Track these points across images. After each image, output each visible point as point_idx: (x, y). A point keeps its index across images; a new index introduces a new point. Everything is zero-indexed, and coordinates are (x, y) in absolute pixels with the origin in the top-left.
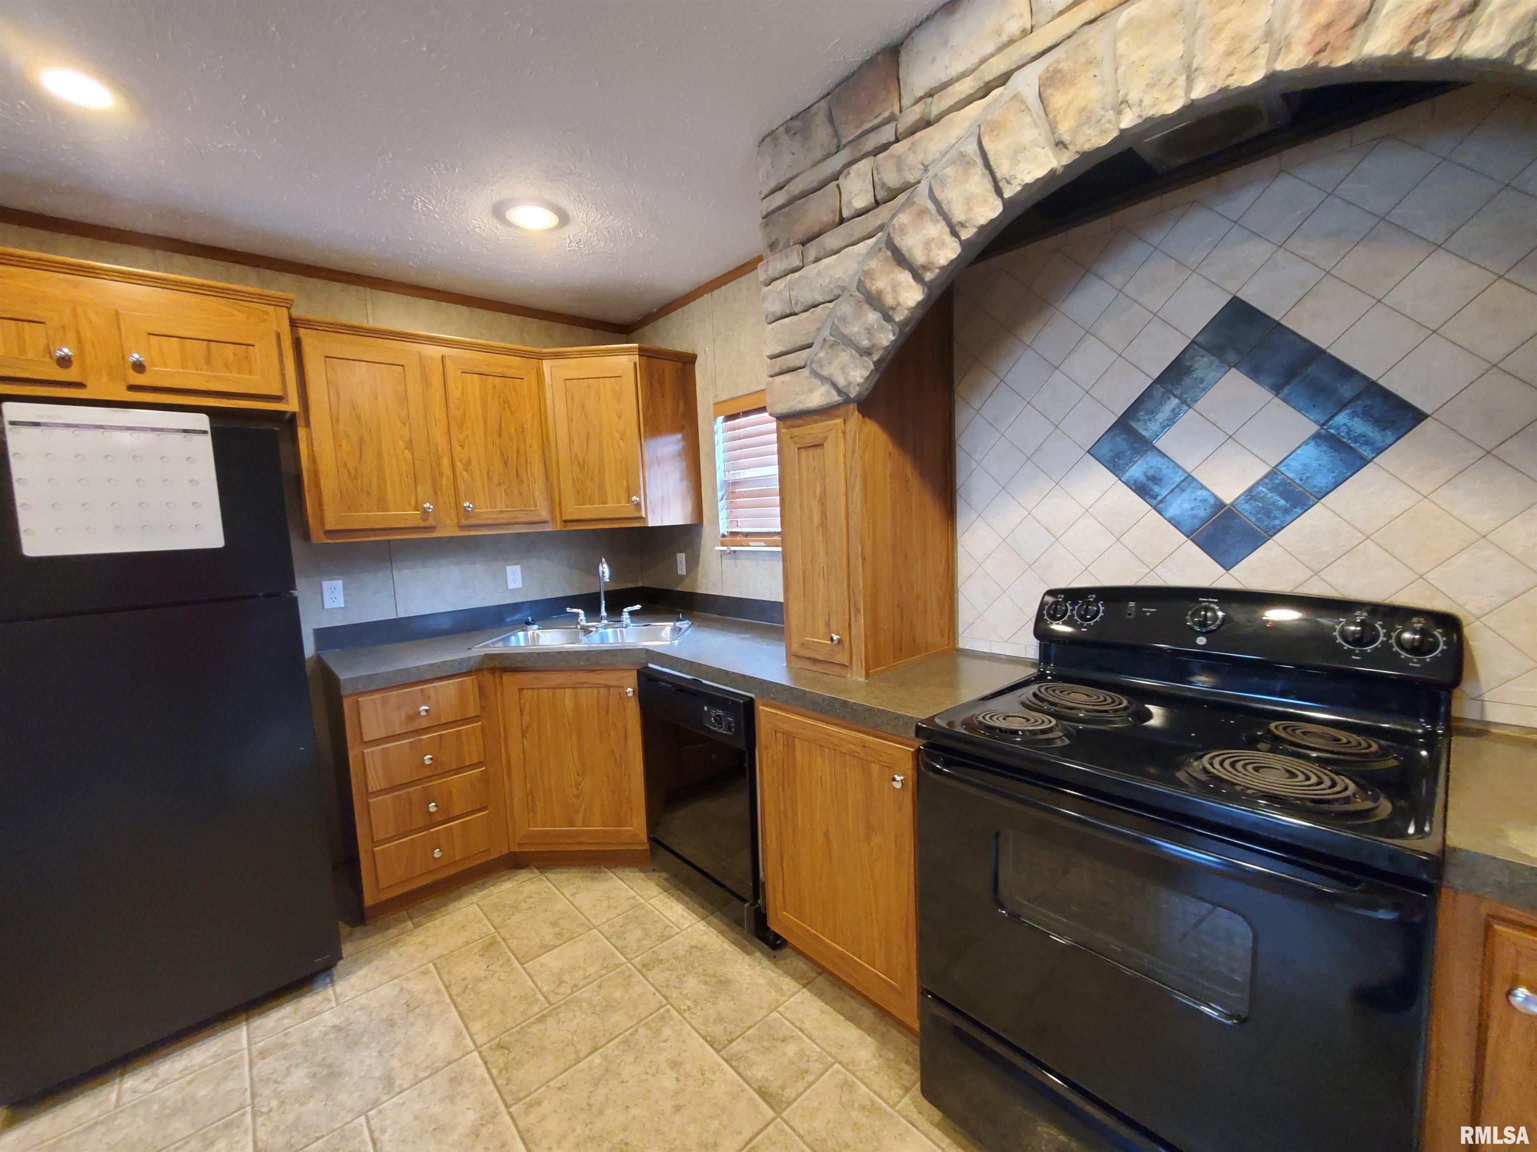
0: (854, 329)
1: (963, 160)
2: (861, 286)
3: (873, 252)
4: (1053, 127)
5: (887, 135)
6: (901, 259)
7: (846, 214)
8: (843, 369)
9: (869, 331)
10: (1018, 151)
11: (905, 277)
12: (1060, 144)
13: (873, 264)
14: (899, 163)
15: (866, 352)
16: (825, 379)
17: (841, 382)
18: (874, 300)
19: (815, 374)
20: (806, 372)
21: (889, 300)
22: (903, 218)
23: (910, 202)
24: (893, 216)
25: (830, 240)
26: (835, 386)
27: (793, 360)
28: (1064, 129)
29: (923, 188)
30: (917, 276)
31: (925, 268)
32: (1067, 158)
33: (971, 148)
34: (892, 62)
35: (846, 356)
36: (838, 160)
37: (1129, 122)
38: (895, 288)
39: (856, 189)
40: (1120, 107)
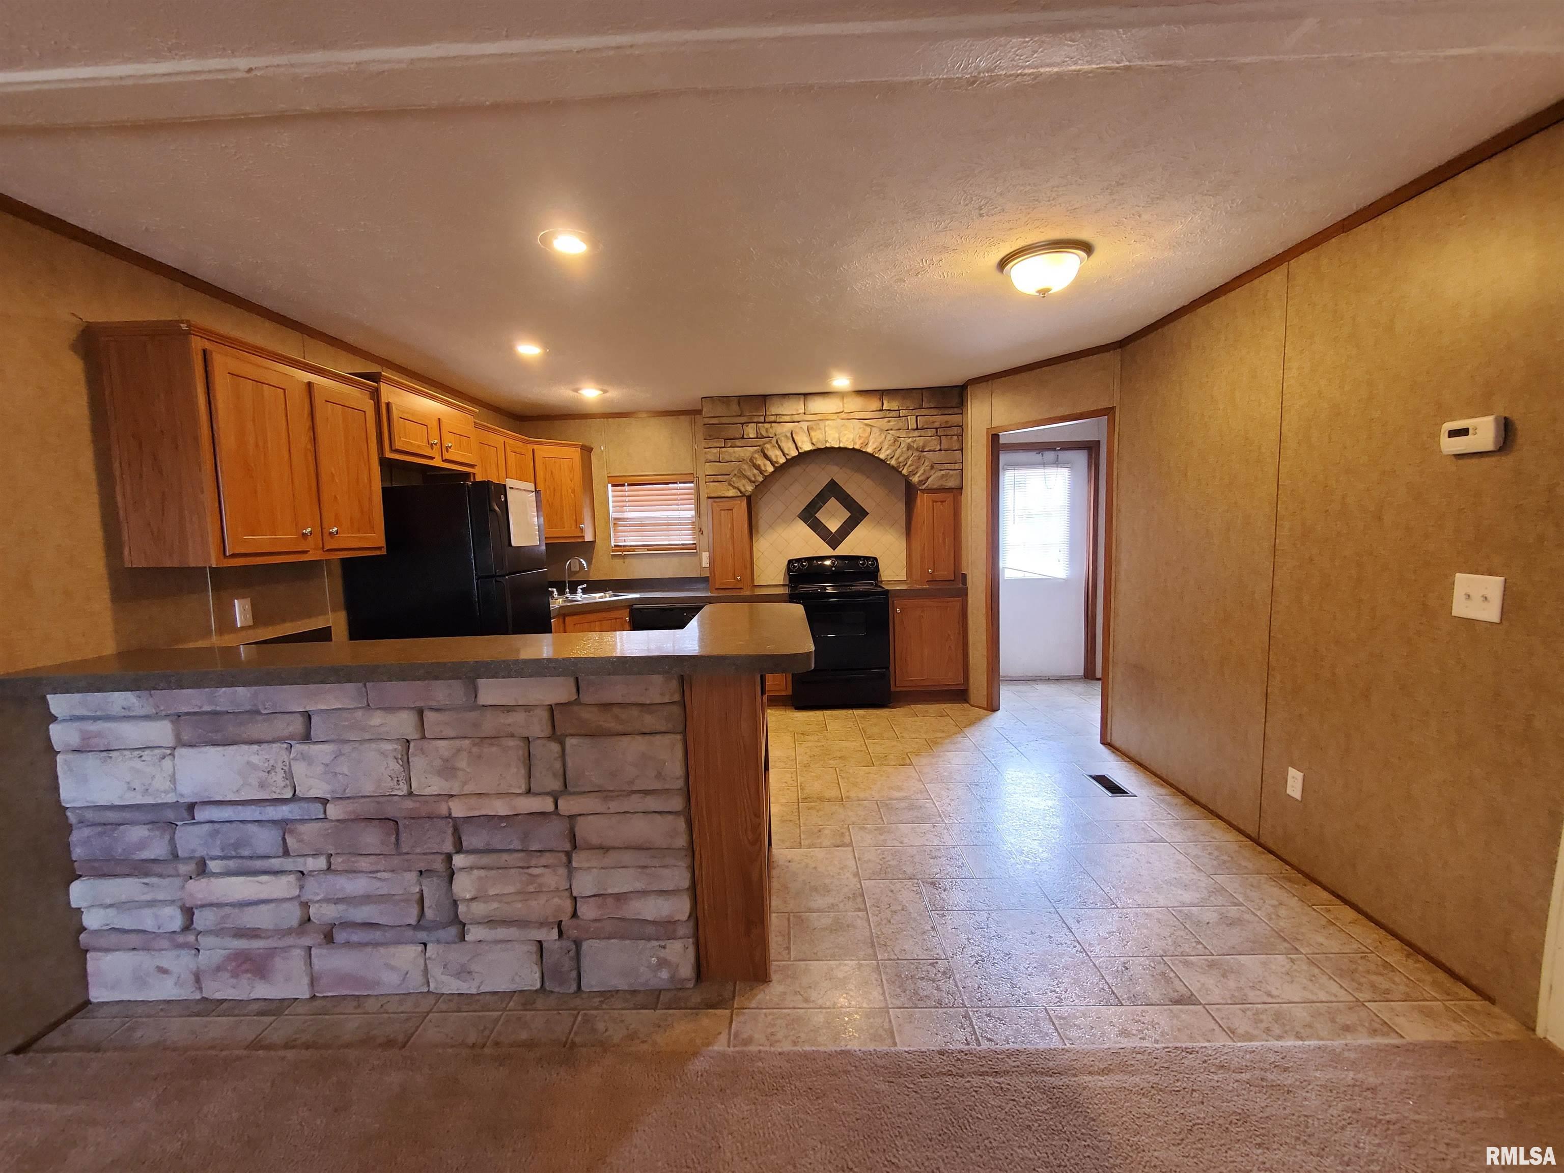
0: (748, 473)
1: (786, 436)
2: (751, 460)
3: (756, 452)
4: (811, 440)
5: (762, 419)
6: (766, 457)
7: (745, 437)
8: (744, 486)
9: (754, 476)
10: (803, 442)
11: (768, 463)
12: (813, 444)
13: (756, 456)
14: (767, 430)
15: (754, 482)
16: (734, 487)
17: (743, 489)
18: (758, 467)
19: (730, 485)
20: (726, 483)
21: (763, 468)
22: (768, 446)
23: (770, 442)
24: (764, 444)
25: (738, 443)
26: (739, 490)
27: (720, 478)
28: (814, 441)
29: (774, 439)
30: (772, 463)
31: (777, 462)
32: (814, 448)
33: (789, 435)
34: (763, 399)
35: (744, 481)
36: (743, 420)
37: (828, 445)
38: (765, 465)
39: (751, 431)
40: (826, 441)
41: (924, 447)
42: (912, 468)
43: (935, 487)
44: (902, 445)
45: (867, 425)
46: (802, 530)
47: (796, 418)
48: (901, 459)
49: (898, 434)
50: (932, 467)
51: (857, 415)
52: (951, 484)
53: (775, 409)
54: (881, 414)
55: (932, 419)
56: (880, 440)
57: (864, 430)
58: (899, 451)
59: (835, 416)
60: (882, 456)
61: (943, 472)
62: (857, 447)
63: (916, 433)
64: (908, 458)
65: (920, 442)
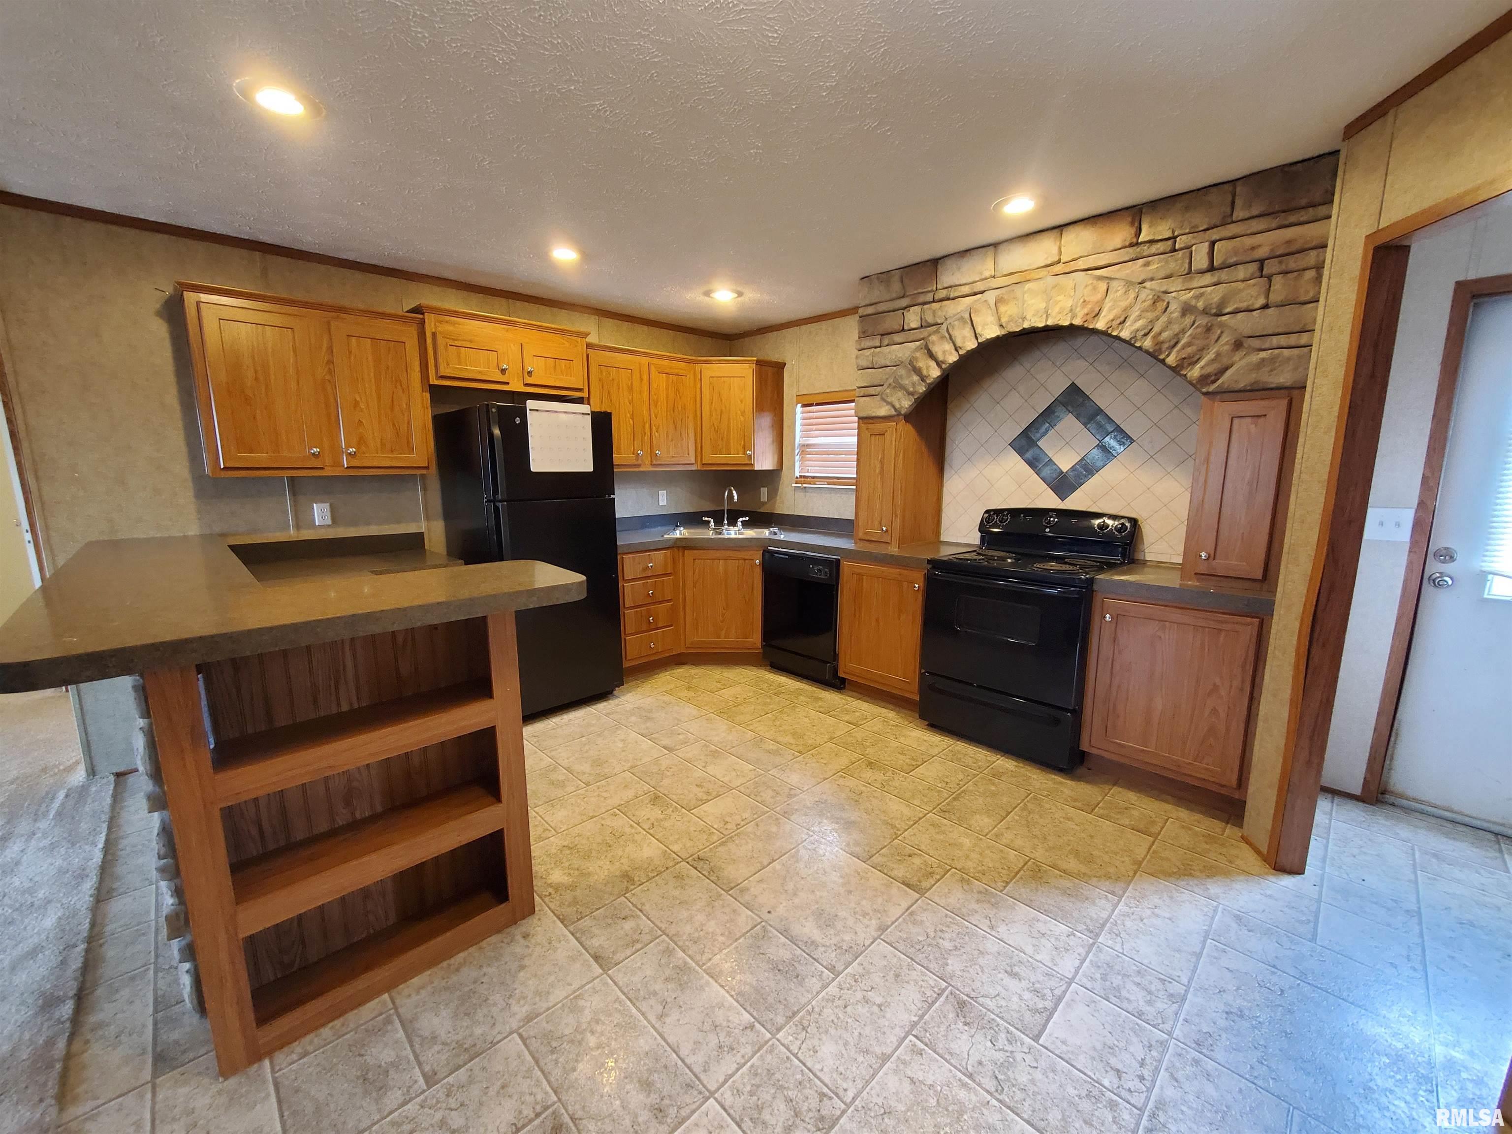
0: (906, 382)
1: (962, 319)
2: (911, 363)
3: (918, 349)
4: (999, 319)
5: (929, 297)
6: (931, 355)
7: (906, 328)
8: (898, 399)
9: (914, 385)
10: (985, 325)
11: (933, 364)
12: (1001, 326)
13: (918, 354)
14: (934, 313)
15: (912, 394)
16: (888, 403)
17: (897, 406)
18: (918, 371)
19: (883, 400)
20: (878, 398)
21: (925, 373)
22: (934, 338)
23: (937, 332)
24: (930, 335)
25: (897, 338)
26: (894, 407)
27: (872, 391)
28: (1003, 321)
29: (944, 327)
30: (939, 364)
31: (943, 362)
32: (1004, 332)
33: (967, 316)
34: (933, 265)
35: (900, 394)
36: (904, 302)
37: (1026, 325)
38: (928, 368)
39: (912, 319)
40: (1024, 319)
41: (1223, 303)
42: (1189, 350)
43: (1241, 385)
44: (1172, 307)
45: (1100, 278)
46: (1015, 463)
47: (979, 287)
48: (1165, 335)
49: (1165, 285)
50: (1238, 345)
51: (1082, 264)
52: (1284, 378)
53: (949, 276)
54: (1131, 252)
55: (1249, 241)
56: (1124, 304)
57: (1095, 288)
58: (1164, 319)
59: (1043, 273)
60: (1125, 334)
61: (1263, 355)
62: (1077, 322)
63: (1208, 278)
64: (1183, 331)
65: (1215, 295)
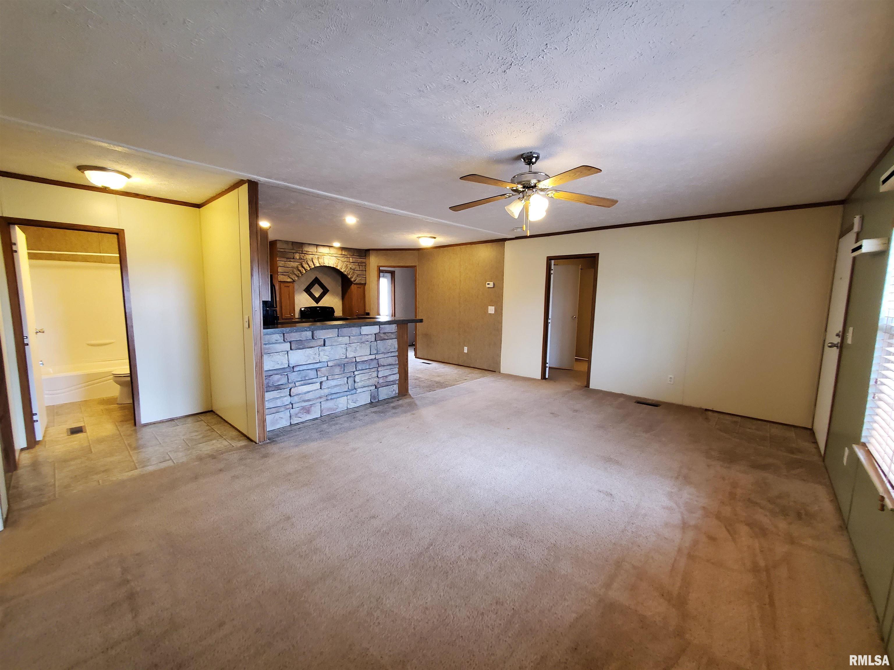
0: (296, 273)
1: (310, 260)
2: (297, 267)
3: (299, 265)
5: (301, 252)
6: (303, 267)
7: (295, 258)
8: (294, 278)
9: (298, 274)
10: (316, 263)
11: (303, 269)
12: (320, 264)
13: (299, 266)
14: (303, 257)
16: (290, 278)
17: (294, 279)
18: (300, 271)
20: (287, 276)
23: (304, 261)
24: (302, 262)
25: (292, 260)
26: (292, 279)
27: (285, 274)
28: (320, 263)
29: (306, 260)
30: (305, 269)
31: (307, 269)
33: (311, 259)
34: (301, 245)
35: (294, 276)
36: (294, 251)
37: (325, 265)
38: (302, 270)
39: (297, 256)
40: (324, 263)
41: (355, 268)
42: (352, 276)
43: (358, 283)
44: (349, 267)
45: (338, 259)
46: (305, 296)
47: (314, 253)
48: (348, 272)
49: (347, 263)
50: (357, 276)
51: (335, 255)
52: (363, 282)
53: (306, 249)
54: (342, 256)
55: (358, 259)
56: (341, 265)
57: (337, 261)
58: (347, 269)
59: (327, 255)
60: (342, 271)
61: (361, 278)
62: (334, 267)
63: (352, 264)
64: (350, 272)
65: (354, 267)
